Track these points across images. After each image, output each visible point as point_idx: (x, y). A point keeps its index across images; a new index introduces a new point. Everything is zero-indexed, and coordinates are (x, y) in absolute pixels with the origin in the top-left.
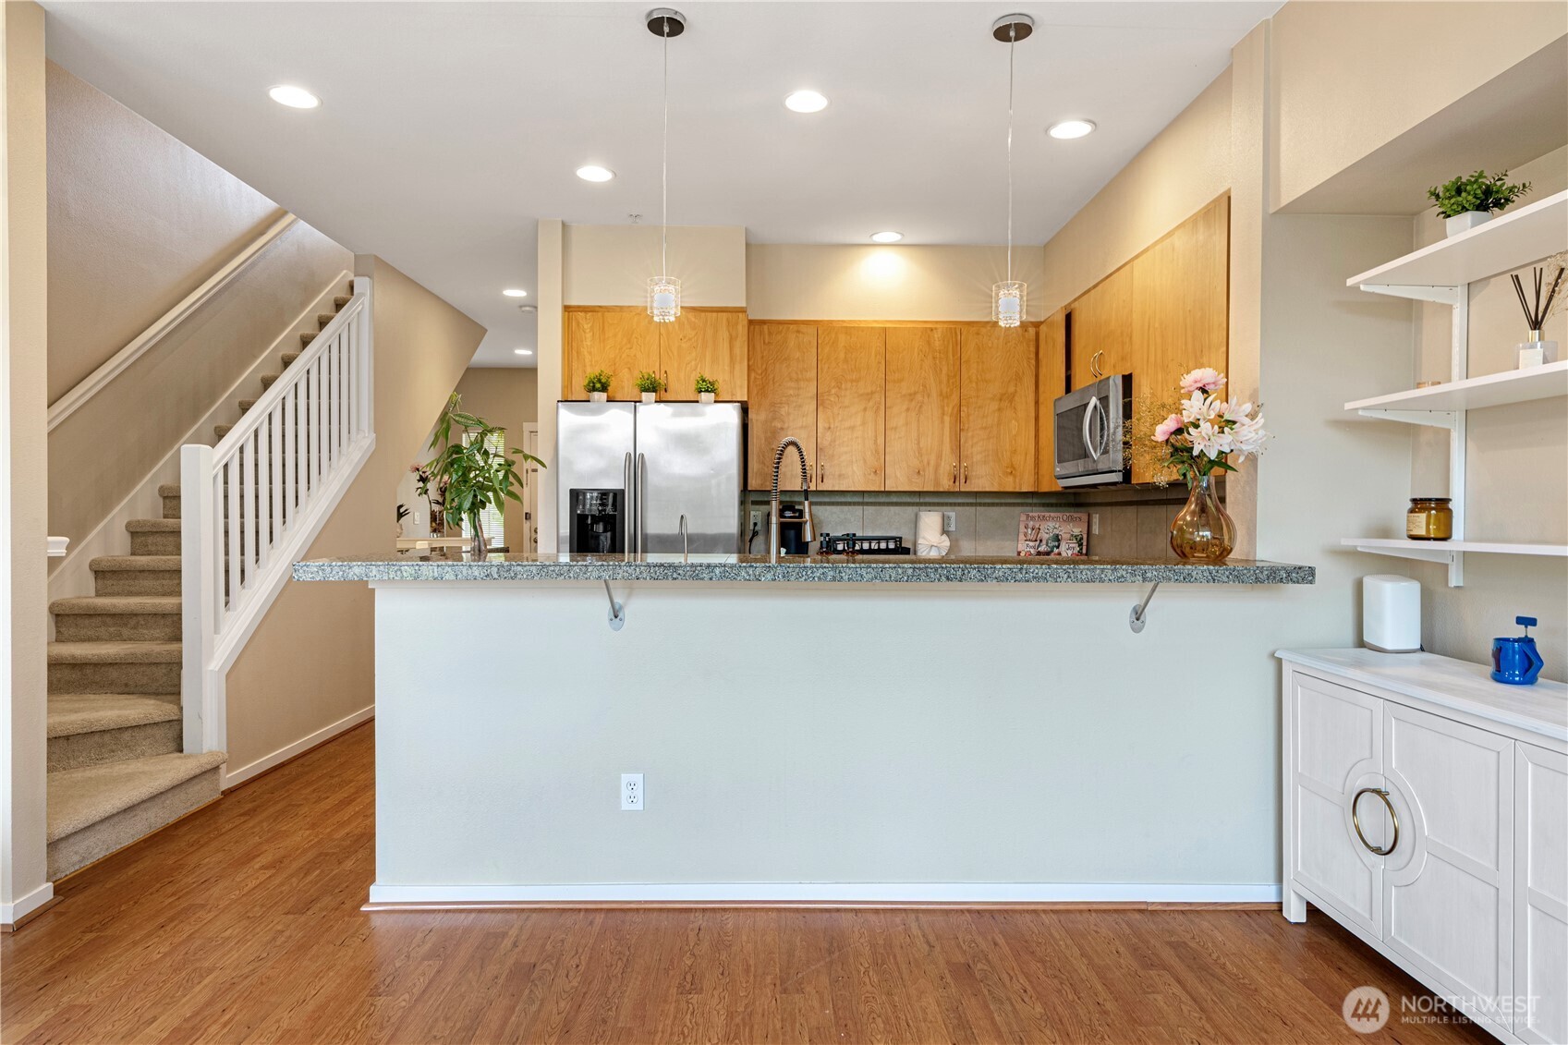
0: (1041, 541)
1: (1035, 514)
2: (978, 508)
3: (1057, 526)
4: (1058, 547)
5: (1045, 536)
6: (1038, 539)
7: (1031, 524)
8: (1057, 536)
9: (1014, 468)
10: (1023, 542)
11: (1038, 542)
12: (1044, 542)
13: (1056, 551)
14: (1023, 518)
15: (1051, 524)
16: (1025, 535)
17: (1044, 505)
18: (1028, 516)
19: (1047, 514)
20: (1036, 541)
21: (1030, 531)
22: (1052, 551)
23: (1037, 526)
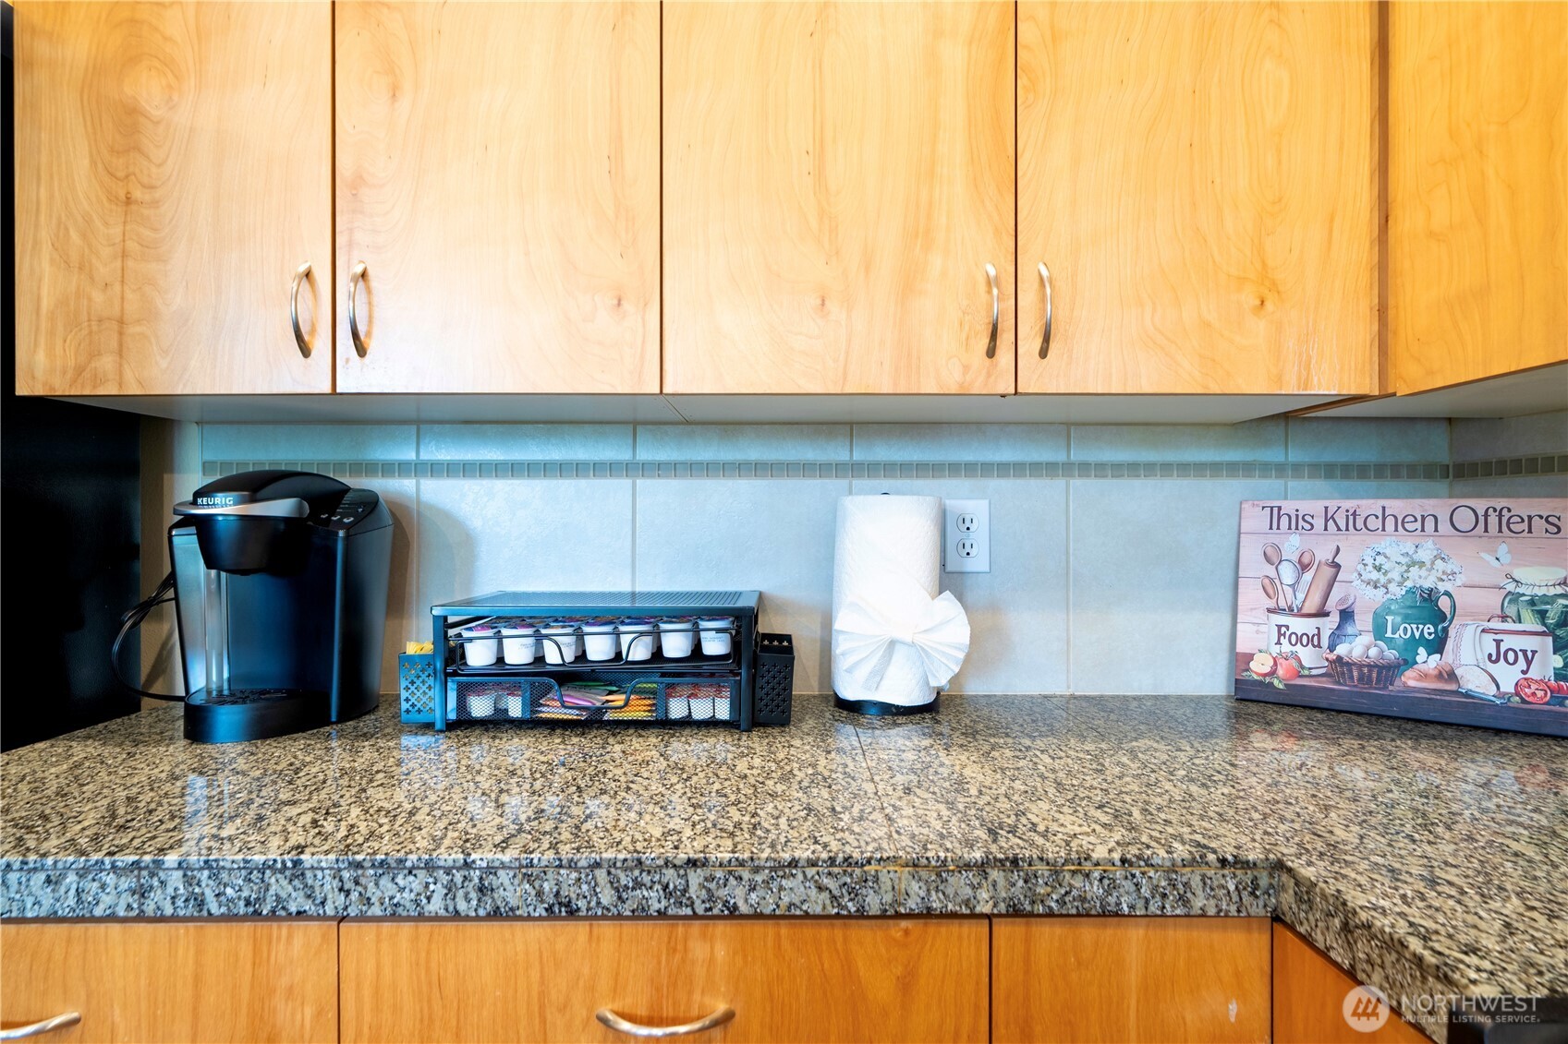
0: (1347, 615)
1: (1314, 507)
2: (1077, 483)
3: (1425, 554)
4: (1438, 646)
5: (1367, 600)
6: (1331, 604)
7: (1292, 544)
8: (1430, 597)
9: (1274, 287)
10: (1261, 616)
11: (1334, 619)
12: (1363, 621)
13: (1428, 662)
14: (1255, 520)
15: (1394, 547)
16: (1270, 587)
17: (1330, 471)
18: (1276, 514)
19: (1369, 506)
20: (1322, 613)
21: (1288, 573)
22: (1409, 663)
23: (1324, 554)
